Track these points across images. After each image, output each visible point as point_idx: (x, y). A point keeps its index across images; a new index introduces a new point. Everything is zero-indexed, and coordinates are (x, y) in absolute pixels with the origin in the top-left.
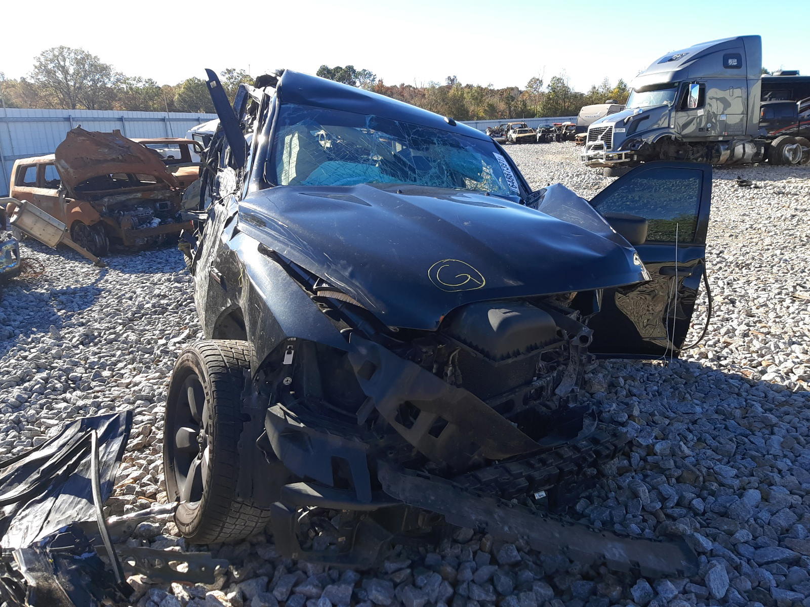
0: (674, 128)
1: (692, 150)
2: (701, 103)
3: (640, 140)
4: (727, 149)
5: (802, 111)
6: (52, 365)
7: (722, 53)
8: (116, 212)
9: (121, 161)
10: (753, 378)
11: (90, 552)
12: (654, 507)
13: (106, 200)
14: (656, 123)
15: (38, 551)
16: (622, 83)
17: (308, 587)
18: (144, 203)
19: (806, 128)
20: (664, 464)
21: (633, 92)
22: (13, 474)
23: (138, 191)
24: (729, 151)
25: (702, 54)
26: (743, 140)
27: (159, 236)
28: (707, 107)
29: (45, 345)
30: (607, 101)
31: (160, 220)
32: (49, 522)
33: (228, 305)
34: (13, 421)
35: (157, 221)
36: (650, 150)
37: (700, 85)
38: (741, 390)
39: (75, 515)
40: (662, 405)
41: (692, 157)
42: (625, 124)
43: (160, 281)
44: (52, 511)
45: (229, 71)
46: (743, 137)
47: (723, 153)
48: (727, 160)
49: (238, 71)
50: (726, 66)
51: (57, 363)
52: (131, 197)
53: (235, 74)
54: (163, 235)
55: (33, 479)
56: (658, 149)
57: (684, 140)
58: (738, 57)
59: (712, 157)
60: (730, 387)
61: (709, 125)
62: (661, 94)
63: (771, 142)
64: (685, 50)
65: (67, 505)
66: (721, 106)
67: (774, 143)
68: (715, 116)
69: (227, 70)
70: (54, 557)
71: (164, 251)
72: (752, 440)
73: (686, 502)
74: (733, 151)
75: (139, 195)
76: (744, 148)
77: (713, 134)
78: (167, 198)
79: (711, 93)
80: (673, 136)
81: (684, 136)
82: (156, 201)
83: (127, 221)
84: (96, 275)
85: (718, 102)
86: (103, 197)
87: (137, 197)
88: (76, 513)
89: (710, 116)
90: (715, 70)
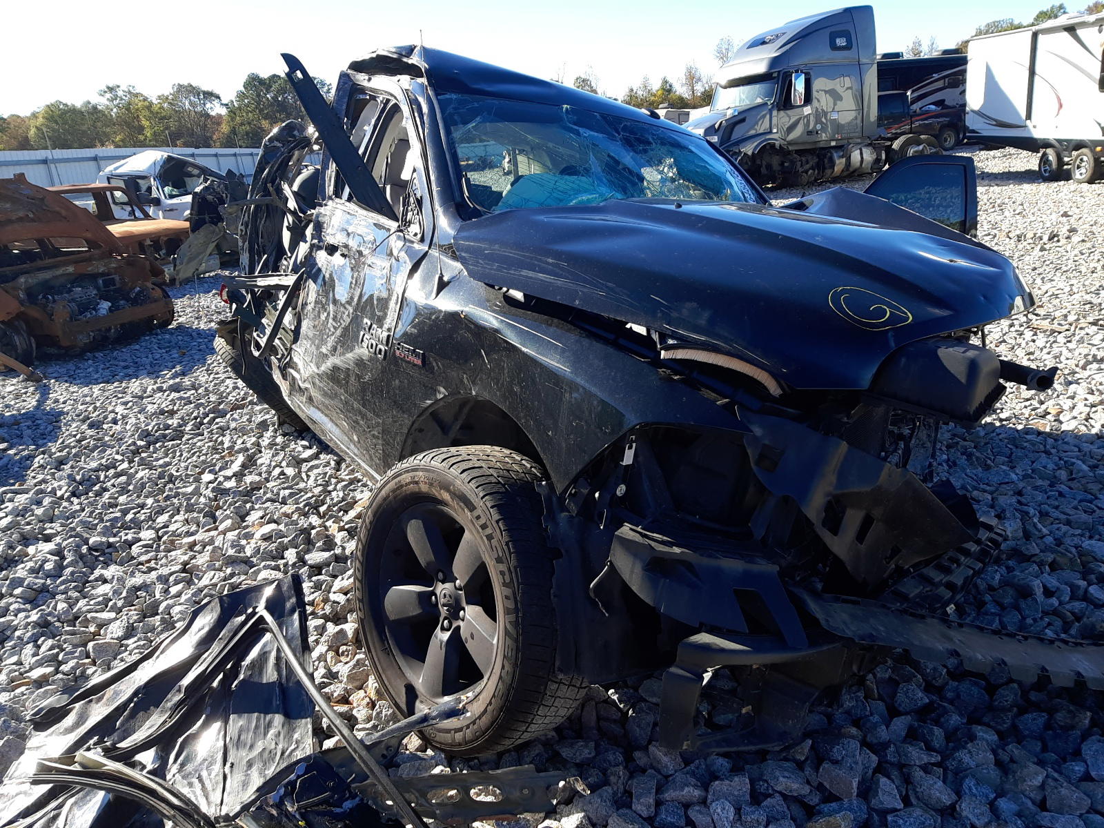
0: (777, 133)
1: (801, 161)
2: (808, 99)
3: (737, 151)
4: (842, 157)
5: (913, 103)
6: (45, 532)
7: (828, 31)
8: (40, 297)
9: (33, 220)
10: (1051, 430)
11: (353, 796)
12: (1052, 605)
13: (22, 280)
14: (752, 128)
15: (274, 812)
16: (666, 82)
17: (686, 789)
18: (79, 279)
19: (920, 125)
20: (1027, 549)
21: (719, 88)
22: (130, 700)
23: (66, 264)
24: (844, 159)
25: (804, 34)
26: (859, 144)
27: (110, 329)
28: (815, 103)
29: (17, 504)
30: (661, 106)
31: (110, 304)
32: (232, 764)
33: (440, 396)
34: (37, 624)
35: (105, 305)
36: (749, 163)
37: (806, 74)
38: (1048, 447)
39: (273, 746)
40: (966, 475)
41: (801, 170)
42: (716, 131)
43: (145, 392)
44: (230, 746)
45: (111, 89)
46: (859, 141)
47: (837, 162)
48: (843, 171)
49: (124, 87)
50: (834, 47)
51: (50, 528)
52: (60, 271)
53: (120, 93)
54: (116, 326)
55: (173, 703)
56: (758, 162)
57: (790, 148)
58: (846, 34)
59: (824, 169)
60: (1034, 445)
61: (819, 127)
62: (756, 87)
63: (892, 145)
64: (781, 28)
65: (251, 734)
66: (831, 100)
67: (896, 145)
68: (825, 114)
69: (108, 88)
70: (303, 816)
71: (124, 350)
72: (1099, 505)
73: (1081, 592)
74: (849, 159)
75: (71, 269)
76: (861, 154)
77: (823, 138)
78: (113, 271)
79: (819, 84)
80: (777, 143)
81: (790, 143)
82: (94, 277)
83: (61, 309)
84: (33, 394)
85: (827, 95)
86: (15, 277)
87: (67, 272)
88: (274, 743)
89: (819, 115)
90: (820, 54)
